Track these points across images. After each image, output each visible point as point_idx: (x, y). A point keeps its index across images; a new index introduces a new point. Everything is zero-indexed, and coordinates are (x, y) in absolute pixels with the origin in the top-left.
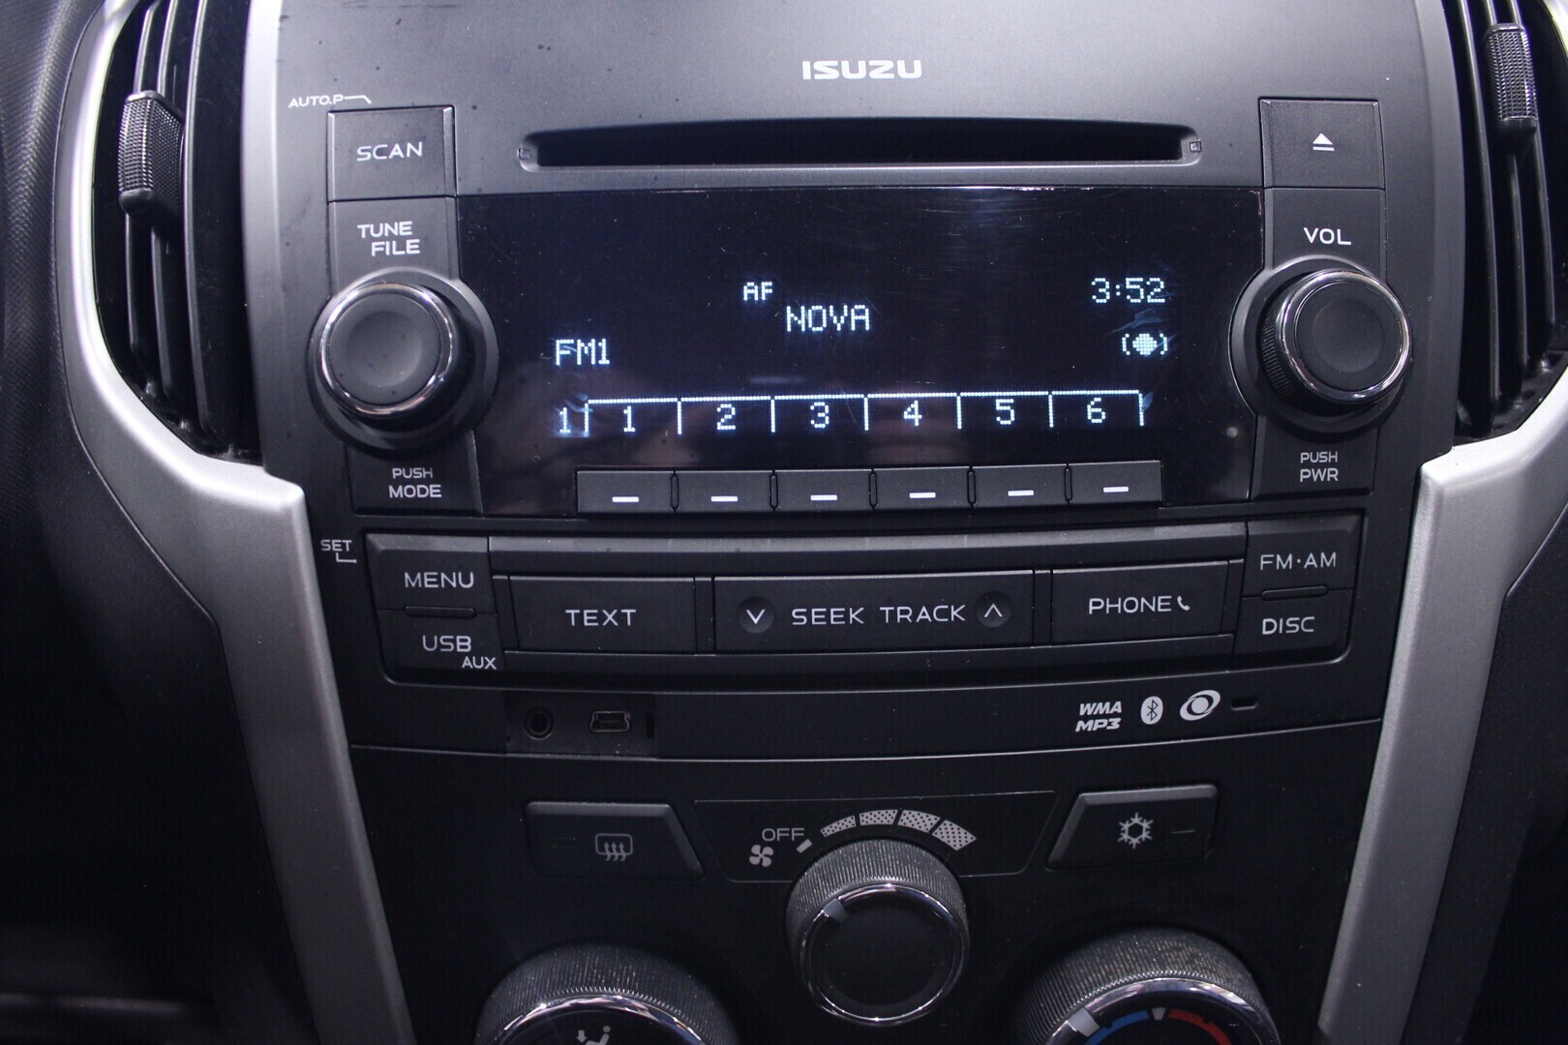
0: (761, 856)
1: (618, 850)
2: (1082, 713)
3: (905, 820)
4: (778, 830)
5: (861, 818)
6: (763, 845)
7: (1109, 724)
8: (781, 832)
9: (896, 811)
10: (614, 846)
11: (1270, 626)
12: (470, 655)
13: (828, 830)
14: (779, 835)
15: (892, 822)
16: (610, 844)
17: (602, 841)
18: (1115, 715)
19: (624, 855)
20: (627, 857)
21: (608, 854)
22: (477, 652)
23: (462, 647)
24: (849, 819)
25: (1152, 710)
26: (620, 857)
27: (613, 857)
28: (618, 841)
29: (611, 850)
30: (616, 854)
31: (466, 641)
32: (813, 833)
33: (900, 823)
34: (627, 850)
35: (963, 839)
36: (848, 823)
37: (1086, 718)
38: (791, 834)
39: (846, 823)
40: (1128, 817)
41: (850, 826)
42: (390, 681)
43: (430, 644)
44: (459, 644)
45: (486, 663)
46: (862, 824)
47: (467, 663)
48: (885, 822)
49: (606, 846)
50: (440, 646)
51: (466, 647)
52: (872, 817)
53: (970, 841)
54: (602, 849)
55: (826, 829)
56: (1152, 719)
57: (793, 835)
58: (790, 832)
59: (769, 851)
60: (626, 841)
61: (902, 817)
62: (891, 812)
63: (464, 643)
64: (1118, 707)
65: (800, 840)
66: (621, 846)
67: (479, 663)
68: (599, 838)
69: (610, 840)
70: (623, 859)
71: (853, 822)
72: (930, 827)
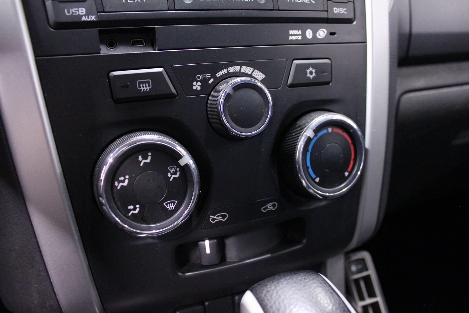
0: (197, 86)
1: (146, 87)
2: (290, 33)
3: (243, 70)
4: (202, 75)
5: (229, 69)
6: (197, 81)
7: (298, 38)
8: (203, 76)
9: (240, 66)
10: (144, 85)
11: (336, 10)
12: (85, 15)
13: (219, 75)
14: (202, 77)
15: (239, 71)
16: (143, 84)
17: (140, 83)
18: (299, 35)
19: (148, 88)
20: (149, 89)
21: (142, 88)
22: (88, 14)
23: (82, 13)
24: (225, 70)
25: (309, 33)
26: (147, 89)
27: (144, 89)
28: (145, 83)
29: (143, 87)
30: (145, 88)
31: (83, 10)
32: (213, 76)
33: (241, 71)
34: (149, 86)
35: (262, 77)
36: (224, 71)
37: (292, 35)
38: (206, 77)
39: (224, 72)
40: (308, 68)
41: (226, 73)
42: (51, 29)
43: (69, 12)
44: (80, 11)
45: (91, 18)
46: (229, 71)
47: (84, 19)
48: (237, 71)
49: (141, 85)
50: (73, 13)
51: (83, 12)
52: (232, 69)
53: (264, 77)
54: (140, 87)
55: (218, 74)
56: (310, 37)
57: (207, 77)
58: (206, 76)
59: (199, 84)
60: (148, 82)
61: (242, 69)
62: (238, 67)
63: (82, 11)
64: (300, 32)
65: (209, 79)
66: (147, 85)
67: (88, 18)
68: (139, 82)
69: (143, 83)
70: (148, 90)
71: (226, 71)
72: (251, 72)
